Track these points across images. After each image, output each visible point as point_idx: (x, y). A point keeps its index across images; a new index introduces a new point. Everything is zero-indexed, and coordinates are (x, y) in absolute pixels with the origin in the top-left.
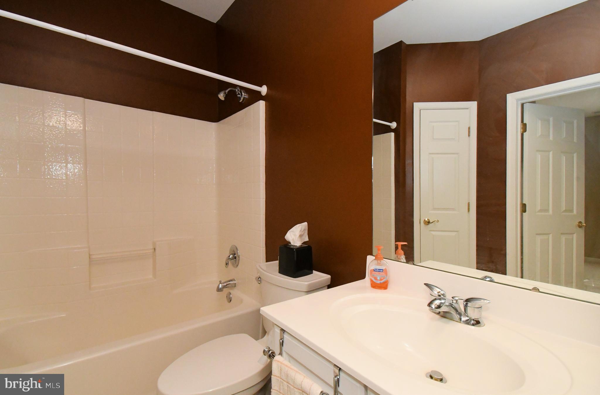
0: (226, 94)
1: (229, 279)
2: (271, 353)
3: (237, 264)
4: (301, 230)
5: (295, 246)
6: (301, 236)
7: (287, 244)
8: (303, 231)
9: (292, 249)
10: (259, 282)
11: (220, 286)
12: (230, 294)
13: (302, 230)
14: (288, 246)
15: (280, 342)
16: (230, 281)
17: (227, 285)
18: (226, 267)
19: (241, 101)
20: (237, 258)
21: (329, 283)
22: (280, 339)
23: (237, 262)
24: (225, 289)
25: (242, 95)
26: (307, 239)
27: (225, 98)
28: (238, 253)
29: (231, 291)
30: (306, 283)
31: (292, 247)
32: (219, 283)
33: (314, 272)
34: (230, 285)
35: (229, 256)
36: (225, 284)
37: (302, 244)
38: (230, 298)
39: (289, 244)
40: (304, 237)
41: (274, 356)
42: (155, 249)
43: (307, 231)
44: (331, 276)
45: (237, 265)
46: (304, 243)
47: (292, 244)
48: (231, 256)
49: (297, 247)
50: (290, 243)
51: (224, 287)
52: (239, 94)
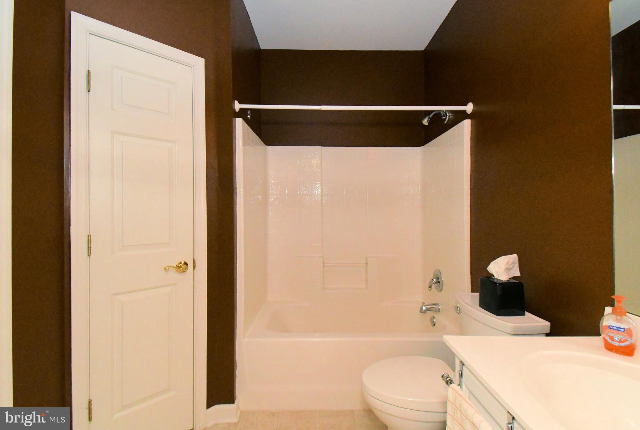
0: (430, 119)
1: (433, 303)
2: (449, 380)
3: (441, 288)
4: (508, 263)
5: (499, 280)
6: (508, 269)
7: (490, 276)
8: (512, 264)
9: (495, 283)
10: (458, 312)
11: (424, 308)
12: (434, 317)
13: (510, 263)
14: (491, 280)
15: (460, 374)
16: (434, 305)
17: (430, 308)
18: (429, 289)
19: (445, 123)
20: (440, 282)
21: (548, 331)
22: (459, 370)
23: (441, 285)
24: (428, 312)
25: (447, 116)
26: (518, 274)
27: (429, 123)
28: (441, 278)
29: (435, 316)
30: (511, 324)
31: (495, 281)
32: (422, 305)
33: (526, 313)
34: (433, 309)
35: (433, 280)
36: (429, 307)
37: (510, 279)
38: (433, 323)
39: (492, 277)
40: (511, 271)
41: (451, 383)
42: (367, 264)
43: (517, 264)
44: (551, 323)
45: (441, 290)
46: (514, 278)
47: (496, 277)
48: (435, 280)
49: (502, 282)
50: (494, 276)
51: (427, 310)
52: (444, 116)
